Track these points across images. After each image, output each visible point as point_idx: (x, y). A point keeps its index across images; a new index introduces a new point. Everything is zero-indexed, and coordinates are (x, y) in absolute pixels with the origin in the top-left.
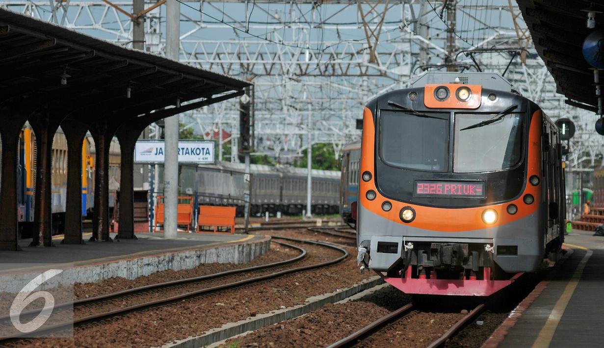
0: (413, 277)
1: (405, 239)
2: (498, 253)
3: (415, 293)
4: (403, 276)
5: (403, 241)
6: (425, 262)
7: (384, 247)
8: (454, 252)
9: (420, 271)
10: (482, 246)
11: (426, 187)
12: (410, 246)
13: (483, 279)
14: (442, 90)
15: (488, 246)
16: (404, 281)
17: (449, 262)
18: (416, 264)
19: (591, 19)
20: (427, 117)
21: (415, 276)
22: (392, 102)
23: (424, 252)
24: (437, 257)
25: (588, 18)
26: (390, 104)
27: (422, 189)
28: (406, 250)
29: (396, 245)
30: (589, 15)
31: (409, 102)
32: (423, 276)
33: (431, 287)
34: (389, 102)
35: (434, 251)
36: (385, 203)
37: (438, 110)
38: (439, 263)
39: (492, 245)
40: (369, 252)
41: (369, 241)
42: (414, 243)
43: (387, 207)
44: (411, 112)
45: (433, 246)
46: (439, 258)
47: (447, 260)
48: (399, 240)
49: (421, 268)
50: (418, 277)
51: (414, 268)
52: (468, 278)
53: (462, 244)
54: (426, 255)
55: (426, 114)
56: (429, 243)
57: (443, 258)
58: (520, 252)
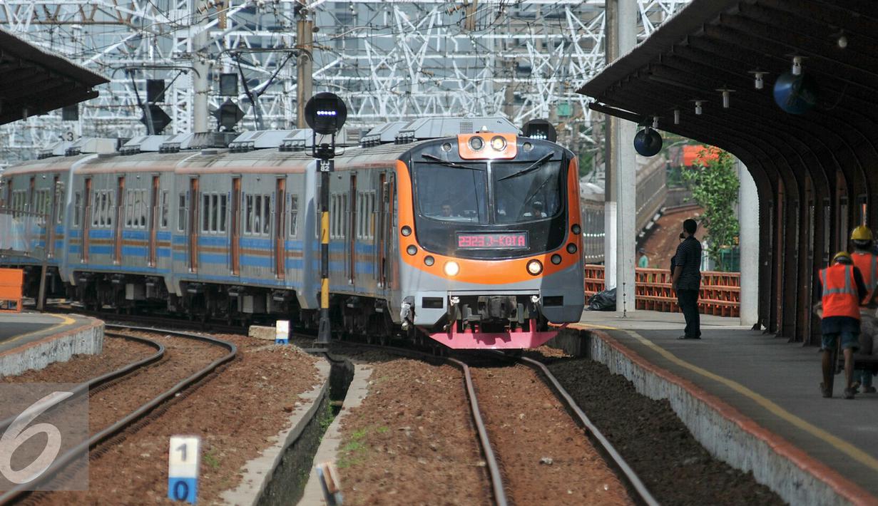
0: (458, 332)
1: (450, 294)
2: (545, 304)
3: (463, 348)
4: (449, 332)
5: (449, 296)
6: (470, 316)
7: (429, 303)
8: (503, 305)
9: (465, 326)
10: (529, 297)
11: (468, 239)
12: (456, 301)
13: (529, 331)
14: (476, 140)
15: (534, 297)
16: (451, 337)
17: (498, 315)
18: (460, 318)
19: (797, 65)
20: (463, 168)
21: (460, 330)
22: (426, 154)
23: (468, 307)
24: (485, 311)
25: (792, 64)
26: (424, 156)
27: (465, 241)
28: (452, 305)
29: (441, 300)
30: (795, 60)
31: (443, 153)
32: (468, 330)
33: (478, 343)
34: (423, 154)
35: (482, 305)
36: (427, 258)
37: (474, 161)
38: (488, 317)
39: (538, 296)
40: (413, 309)
41: (413, 298)
42: (460, 297)
43: (429, 262)
44: (446, 164)
45: (480, 300)
46: (487, 311)
47: (497, 312)
48: (444, 295)
49: (466, 322)
50: (463, 332)
51: (460, 323)
52: (513, 331)
53: (510, 297)
54: (470, 309)
55: (462, 166)
56: (477, 297)
57: (492, 312)
58: (565, 302)
